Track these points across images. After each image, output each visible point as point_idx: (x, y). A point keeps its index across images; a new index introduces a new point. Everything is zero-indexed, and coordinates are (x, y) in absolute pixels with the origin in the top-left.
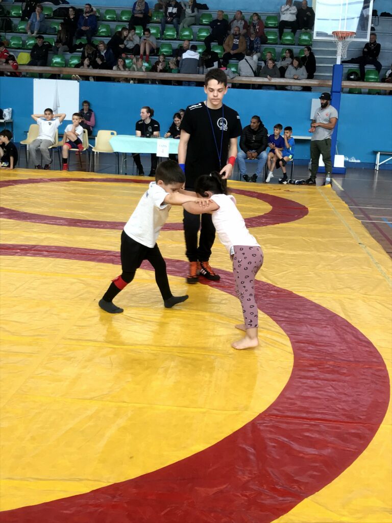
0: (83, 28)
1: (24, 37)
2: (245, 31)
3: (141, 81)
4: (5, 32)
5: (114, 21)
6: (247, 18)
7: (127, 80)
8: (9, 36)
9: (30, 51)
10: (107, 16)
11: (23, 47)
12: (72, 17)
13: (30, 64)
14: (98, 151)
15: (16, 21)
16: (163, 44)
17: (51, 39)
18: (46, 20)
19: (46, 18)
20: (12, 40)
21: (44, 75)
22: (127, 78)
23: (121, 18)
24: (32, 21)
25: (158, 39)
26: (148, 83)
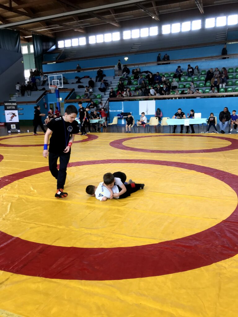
0: (156, 81)
2: (220, 75)
4: (129, 85)
6: (220, 70)
8: (130, 87)
12: (151, 77)
14: (162, 125)
15: (133, 81)
23: (171, 76)
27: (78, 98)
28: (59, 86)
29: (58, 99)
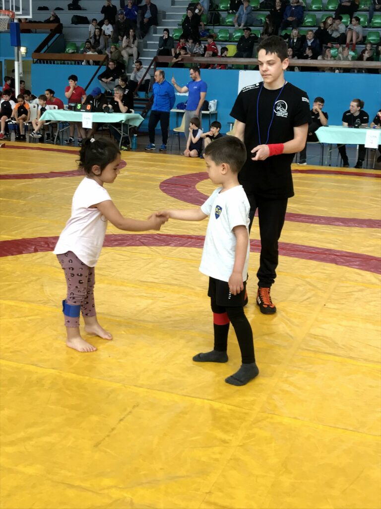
0: (290, 19)
1: (231, 29)
3: (346, 70)
4: (214, 26)
5: (320, 10)
7: (332, 70)
8: (216, 29)
9: (237, 43)
10: (314, 6)
11: (230, 40)
12: (278, 8)
13: (236, 56)
15: (223, 15)
16: (370, 32)
17: (257, 31)
18: (253, 12)
19: (253, 10)
20: (220, 32)
21: (249, 66)
22: (332, 68)
23: (327, 7)
24: (240, 14)
25: (365, 27)
26: (354, 72)
27: (71, 51)
28: (19, 15)
29: (16, 48)
